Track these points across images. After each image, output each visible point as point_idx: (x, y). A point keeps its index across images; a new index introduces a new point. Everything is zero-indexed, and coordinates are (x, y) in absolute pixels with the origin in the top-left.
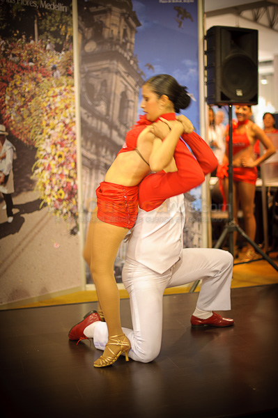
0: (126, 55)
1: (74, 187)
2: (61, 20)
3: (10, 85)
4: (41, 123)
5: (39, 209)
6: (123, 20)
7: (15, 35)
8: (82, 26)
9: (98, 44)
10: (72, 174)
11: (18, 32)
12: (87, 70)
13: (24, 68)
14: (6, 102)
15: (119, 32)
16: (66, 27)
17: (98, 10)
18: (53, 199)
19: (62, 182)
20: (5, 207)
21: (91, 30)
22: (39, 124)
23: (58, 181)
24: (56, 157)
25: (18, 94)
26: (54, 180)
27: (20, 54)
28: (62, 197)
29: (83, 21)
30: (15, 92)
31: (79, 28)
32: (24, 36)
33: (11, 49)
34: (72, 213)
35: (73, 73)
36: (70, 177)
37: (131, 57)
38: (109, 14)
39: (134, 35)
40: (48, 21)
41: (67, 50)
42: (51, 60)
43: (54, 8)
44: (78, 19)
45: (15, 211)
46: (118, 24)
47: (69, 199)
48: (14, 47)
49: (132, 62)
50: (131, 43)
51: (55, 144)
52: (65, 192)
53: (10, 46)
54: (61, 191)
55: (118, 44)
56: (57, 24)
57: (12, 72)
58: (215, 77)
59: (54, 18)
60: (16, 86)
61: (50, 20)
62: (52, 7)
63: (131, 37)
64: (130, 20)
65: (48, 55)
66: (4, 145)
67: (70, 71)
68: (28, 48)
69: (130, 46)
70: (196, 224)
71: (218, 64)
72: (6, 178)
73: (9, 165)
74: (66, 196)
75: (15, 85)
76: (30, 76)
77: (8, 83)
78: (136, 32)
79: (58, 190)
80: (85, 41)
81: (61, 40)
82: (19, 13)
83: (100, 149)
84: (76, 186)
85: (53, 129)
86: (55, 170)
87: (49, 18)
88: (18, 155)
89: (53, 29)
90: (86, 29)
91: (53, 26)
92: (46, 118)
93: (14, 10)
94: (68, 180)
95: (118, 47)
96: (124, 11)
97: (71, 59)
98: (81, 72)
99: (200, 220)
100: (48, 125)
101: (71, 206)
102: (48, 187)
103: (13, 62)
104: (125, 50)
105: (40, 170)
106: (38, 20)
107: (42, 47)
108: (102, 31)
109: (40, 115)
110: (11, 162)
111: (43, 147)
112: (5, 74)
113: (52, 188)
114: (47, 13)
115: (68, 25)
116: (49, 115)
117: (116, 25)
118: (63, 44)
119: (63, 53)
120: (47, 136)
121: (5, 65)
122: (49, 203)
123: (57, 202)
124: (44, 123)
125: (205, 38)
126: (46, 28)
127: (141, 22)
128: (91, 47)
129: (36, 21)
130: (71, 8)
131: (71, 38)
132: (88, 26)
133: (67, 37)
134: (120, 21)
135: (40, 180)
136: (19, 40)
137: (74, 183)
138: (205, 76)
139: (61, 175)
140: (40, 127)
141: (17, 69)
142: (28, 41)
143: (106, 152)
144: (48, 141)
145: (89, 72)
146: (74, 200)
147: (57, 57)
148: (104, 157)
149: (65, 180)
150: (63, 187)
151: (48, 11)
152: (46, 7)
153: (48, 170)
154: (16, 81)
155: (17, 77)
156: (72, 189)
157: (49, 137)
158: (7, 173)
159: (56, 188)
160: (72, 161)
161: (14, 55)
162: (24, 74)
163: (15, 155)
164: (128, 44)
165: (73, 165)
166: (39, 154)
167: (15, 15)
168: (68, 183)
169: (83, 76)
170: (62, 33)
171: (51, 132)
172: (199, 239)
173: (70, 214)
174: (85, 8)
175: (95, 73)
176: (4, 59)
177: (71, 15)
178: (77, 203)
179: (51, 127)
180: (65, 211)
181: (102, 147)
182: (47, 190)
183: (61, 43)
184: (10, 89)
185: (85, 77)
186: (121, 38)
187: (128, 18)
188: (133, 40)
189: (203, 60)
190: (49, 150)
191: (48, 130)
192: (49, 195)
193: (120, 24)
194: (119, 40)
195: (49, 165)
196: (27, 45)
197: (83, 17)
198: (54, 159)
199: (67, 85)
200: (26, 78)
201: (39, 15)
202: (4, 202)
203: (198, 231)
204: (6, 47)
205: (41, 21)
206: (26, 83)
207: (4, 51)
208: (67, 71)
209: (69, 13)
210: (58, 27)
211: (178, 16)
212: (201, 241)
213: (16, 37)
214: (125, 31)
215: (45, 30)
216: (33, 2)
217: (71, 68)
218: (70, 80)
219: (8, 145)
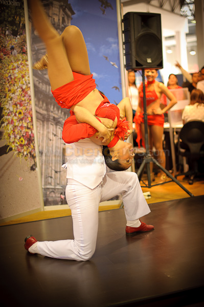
1: (32, 135)
2: (16, 12)
4: (5, 89)
5: (6, 153)
6: (61, 10)
10: (29, 126)
12: (36, 48)
15: (59, 20)
16: (20, 18)
18: (16, 145)
19: (23, 132)
22: (3, 90)
23: (19, 131)
24: (17, 114)
26: (16, 131)
28: (23, 143)
31: (29, 17)
34: (31, 154)
35: (26, 51)
36: (28, 128)
38: (51, 6)
39: (70, 21)
40: (6, 14)
41: (22, 34)
42: (9, 42)
43: (10, 3)
44: (29, 11)
46: (58, 14)
47: (28, 144)
51: (16, 105)
52: (25, 140)
54: (22, 139)
58: (131, 50)
59: (11, 11)
61: (8, 13)
62: (9, 3)
63: (68, 23)
64: (67, 10)
65: (7, 39)
67: (24, 50)
71: (133, 40)
74: (26, 142)
78: (72, 19)
79: (20, 138)
81: (16, 27)
83: (49, 106)
84: (33, 135)
85: (14, 93)
86: (16, 124)
87: (7, 11)
89: (10, 19)
91: (10, 17)
92: (8, 85)
94: (27, 130)
96: (62, 4)
97: (25, 41)
98: (32, 50)
100: (9, 91)
101: (30, 149)
102: (12, 136)
105: (5, 124)
107: (2, 33)
109: (4, 83)
111: (7, 107)
113: (15, 137)
114: (5, 8)
115: (21, 16)
116: (10, 83)
117: (56, 15)
118: (18, 30)
119: (18, 37)
120: (9, 99)
122: (13, 148)
123: (19, 147)
124: (7, 89)
125: (122, 21)
130: (23, 3)
131: (24, 26)
133: (21, 25)
134: (60, 12)
135: (6, 131)
137: (32, 132)
138: (123, 49)
139: (22, 127)
140: (4, 92)
143: (54, 108)
144: (10, 102)
145: (38, 50)
146: (32, 145)
147: (14, 40)
148: (52, 112)
149: (24, 130)
150: (23, 136)
151: (6, 6)
152: (4, 3)
153: (11, 124)
156: (30, 137)
157: (11, 100)
159: (18, 137)
160: (29, 116)
165: (30, 119)
166: (4, 112)
168: (26, 132)
169: (34, 53)
170: (17, 22)
171: (13, 96)
173: (29, 154)
175: (43, 51)
177: (23, 9)
178: (34, 147)
179: (12, 92)
180: (25, 153)
181: (51, 104)
182: (11, 138)
183: (16, 29)
185: (36, 54)
186: (61, 24)
187: (65, 9)
189: (121, 38)
190: (11, 109)
191: (10, 94)
192: (13, 142)
193: (59, 14)
194: (59, 25)
195: (12, 120)
198: (15, 115)
199: (23, 61)
205: (1, 13)
208: (22, 50)
209: (22, 7)
210: (14, 17)
211: (102, 6)
214: (63, 19)
215: (4, 20)
217: (25, 48)
218: (25, 56)
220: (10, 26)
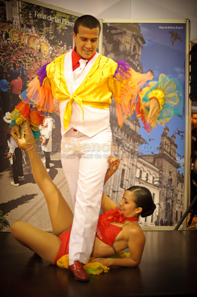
0: (134, 63)
6: (133, 39)
7: (59, 44)
8: (105, 42)
9: (116, 55)
11: (61, 42)
15: (130, 48)
17: (116, 32)
20: (45, 161)
21: (111, 45)
29: (106, 39)
31: (103, 44)
32: (65, 46)
33: (56, 53)
37: (138, 65)
38: (124, 35)
39: (140, 50)
44: (103, 38)
45: (51, 165)
46: (130, 42)
48: (58, 52)
49: (138, 68)
50: (139, 55)
53: (55, 51)
55: (130, 56)
63: (139, 51)
64: (139, 39)
69: (138, 57)
70: (180, 185)
72: (47, 140)
73: (50, 132)
78: (142, 48)
80: (107, 53)
82: (63, 30)
83: (114, 127)
88: (56, 126)
90: (108, 45)
93: (60, 28)
95: (129, 57)
96: (135, 33)
99: (183, 182)
104: (134, 60)
108: (118, 46)
110: (51, 130)
117: (128, 43)
125: (190, 53)
127: (146, 41)
128: (111, 57)
132: (109, 43)
134: (132, 40)
136: (62, 48)
138: (189, 80)
142: (68, 49)
143: (118, 130)
148: (116, 133)
158: (48, 138)
163: (54, 125)
164: (137, 56)
167: (60, 31)
172: (182, 195)
174: (108, 31)
186: (132, 51)
187: (137, 38)
188: (140, 53)
189: (188, 68)
194: (130, 53)
197: (106, 37)
202: (45, 158)
203: (181, 190)
204: (53, 51)
207: (51, 54)
211: (172, 38)
212: (183, 197)
213: (60, 45)
214: (135, 47)
216: (73, 24)
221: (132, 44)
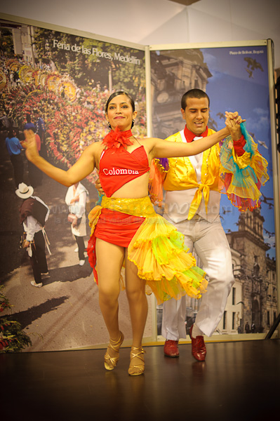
2: (134, 72)
3: (85, 130)
6: (194, 72)
7: (90, 84)
8: (154, 78)
9: (170, 95)
11: (93, 81)
12: (159, 120)
13: (98, 116)
14: (81, 147)
15: (191, 83)
16: (139, 79)
17: (170, 63)
20: (77, 250)
21: (163, 81)
25: (92, 140)
27: (94, 102)
29: (155, 73)
30: (90, 138)
31: (152, 80)
32: (98, 86)
33: (86, 97)
35: (146, 123)
38: (180, 66)
39: (205, 86)
40: (122, 73)
41: (140, 100)
43: (128, 60)
44: (151, 72)
46: (189, 76)
48: (89, 95)
53: (85, 94)
56: (130, 76)
57: (87, 118)
59: (128, 69)
60: (90, 133)
61: (124, 72)
62: (126, 59)
64: (201, 71)
66: (78, 188)
67: (142, 120)
68: (103, 97)
70: (270, 274)
72: (79, 221)
73: (82, 208)
75: (89, 131)
76: (104, 123)
77: (82, 129)
78: (207, 83)
80: (157, 92)
81: (134, 90)
82: (94, 64)
87: (123, 69)
88: (90, 199)
89: (126, 80)
90: (159, 81)
91: (126, 77)
93: (89, 61)
96: (196, 63)
97: (144, 110)
98: (153, 122)
99: (274, 269)
103: (88, 109)
106: (112, 71)
108: (174, 82)
110: (84, 205)
112: (80, 120)
114: (120, 65)
115: (141, 77)
117: (187, 77)
118: (136, 94)
121: (80, 111)
125: (276, 86)
126: (119, 79)
127: (212, 74)
128: (163, 98)
129: (110, 72)
130: (144, 61)
131: (144, 90)
132: (160, 78)
133: (140, 89)
134: (192, 73)
136: (94, 89)
138: (276, 124)
141: (91, 116)
142: (102, 90)
145: (161, 121)
151: (122, 63)
152: (120, 59)
154: (90, 128)
155: (92, 123)
158: (80, 217)
161: (89, 103)
162: (98, 121)
163: (88, 199)
167: (90, 65)
169: (155, 126)
170: (135, 84)
172: (274, 289)
174: (158, 61)
175: (167, 123)
176: (80, 106)
177: (144, 68)
183: (134, 94)
184: (84, 135)
185: (158, 127)
187: (199, 70)
189: (274, 109)
193: (191, 76)
196: (101, 94)
197: (155, 70)
199: (140, 134)
200: (100, 125)
201: (114, 66)
202: (76, 244)
203: (272, 281)
204: (82, 94)
205: (115, 71)
206: (100, 130)
207: (79, 99)
208: (140, 121)
209: (142, 66)
210: (131, 78)
211: (248, 66)
212: (276, 292)
213: (91, 86)
214: (196, 82)
215: (119, 81)
216: (108, 54)
217: (144, 118)
218: (143, 129)
219: (81, 188)
220: (125, 89)
221: (193, 77)
